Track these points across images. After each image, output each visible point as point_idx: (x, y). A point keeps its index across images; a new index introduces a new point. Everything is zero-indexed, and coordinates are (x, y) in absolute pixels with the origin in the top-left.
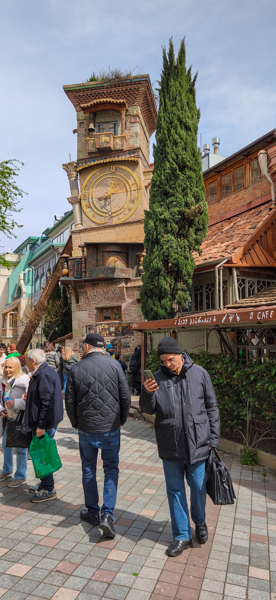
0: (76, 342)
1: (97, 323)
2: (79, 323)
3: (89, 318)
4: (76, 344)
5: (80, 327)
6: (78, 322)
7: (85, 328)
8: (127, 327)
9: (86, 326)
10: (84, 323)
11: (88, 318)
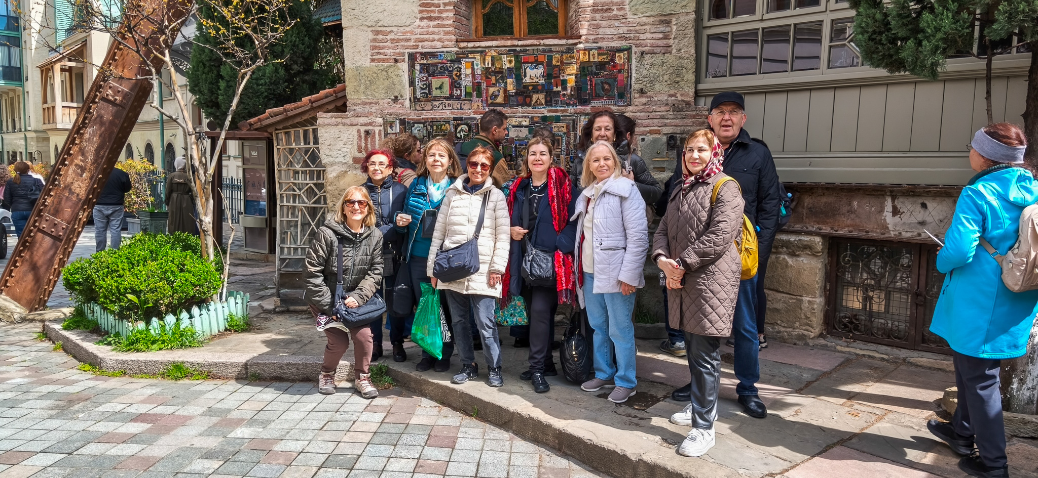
0: (370, 124)
1: (462, 45)
2: (375, 40)
3: (425, 23)
4: (367, 133)
5: (383, 61)
6: (371, 36)
7: (404, 66)
8: (601, 66)
9: (412, 58)
10: (398, 40)
11: (418, 22)
